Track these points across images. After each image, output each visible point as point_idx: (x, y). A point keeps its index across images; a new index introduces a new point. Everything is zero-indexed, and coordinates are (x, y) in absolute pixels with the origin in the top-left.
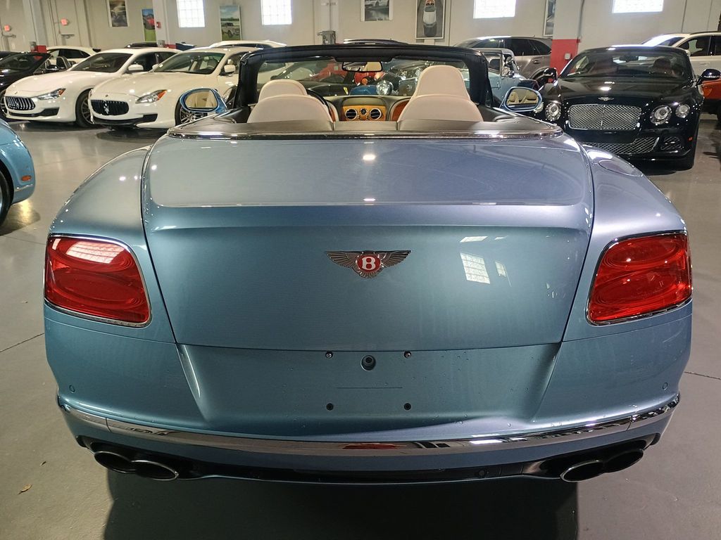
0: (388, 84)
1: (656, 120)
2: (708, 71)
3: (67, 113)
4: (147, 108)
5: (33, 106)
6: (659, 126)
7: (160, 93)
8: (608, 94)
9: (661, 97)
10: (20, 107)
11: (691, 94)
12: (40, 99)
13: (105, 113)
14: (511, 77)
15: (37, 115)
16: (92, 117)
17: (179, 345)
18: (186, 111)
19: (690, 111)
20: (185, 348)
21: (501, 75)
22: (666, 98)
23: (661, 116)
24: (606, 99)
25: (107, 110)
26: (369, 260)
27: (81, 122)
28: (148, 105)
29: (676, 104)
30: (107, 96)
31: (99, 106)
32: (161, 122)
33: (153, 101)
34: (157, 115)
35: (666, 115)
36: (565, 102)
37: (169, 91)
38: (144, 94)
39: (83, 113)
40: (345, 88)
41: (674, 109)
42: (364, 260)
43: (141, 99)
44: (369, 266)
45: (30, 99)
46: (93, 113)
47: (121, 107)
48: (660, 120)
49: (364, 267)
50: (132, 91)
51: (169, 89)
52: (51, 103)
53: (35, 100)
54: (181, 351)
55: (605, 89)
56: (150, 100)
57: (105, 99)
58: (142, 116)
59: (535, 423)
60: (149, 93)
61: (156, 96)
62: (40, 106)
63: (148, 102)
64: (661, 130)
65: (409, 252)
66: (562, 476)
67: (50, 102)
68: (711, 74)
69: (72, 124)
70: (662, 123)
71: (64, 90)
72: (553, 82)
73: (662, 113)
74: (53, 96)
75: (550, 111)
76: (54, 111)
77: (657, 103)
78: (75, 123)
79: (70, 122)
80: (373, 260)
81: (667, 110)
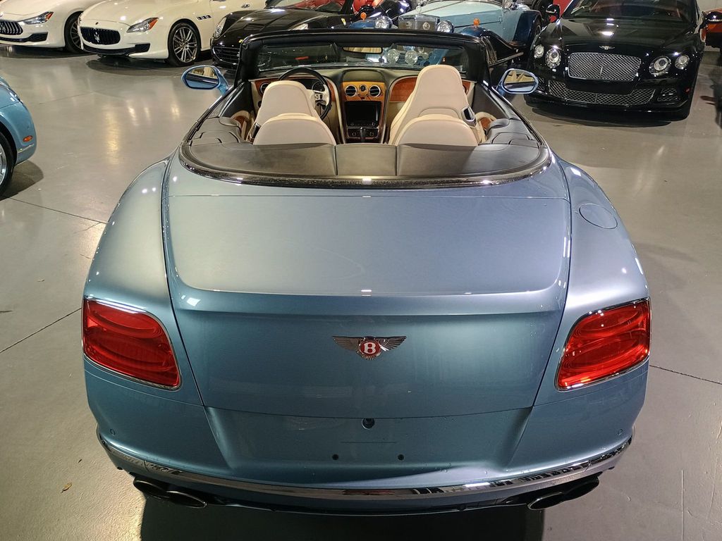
0: (387, 20)
1: (656, 71)
2: (714, 13)
3: (56, 39)
4: (139, 37)
5: (20, 31)
6: (658, 77)
7: (152, 21)
8: (610, 42)
9: (663, 45)
10: (7, 31)
11: (692, 42)
12: (27, 23)
13: (95, 42)
14: (513, 9)
15: (25, 40)
16: (82, 44)
17: (206, 408)
18: (179, 40)
19: (689, 62)
20: (211, 410)
21: (503, 7)
22: (668, 47)
23: (659, 67)
24: (606, 48)
25: (98, 39)
26: (370, 346)
27: (70, 48)
28: (140, 34)
29: (676, 54)
30: (97, 24)
31: (88, 33)
32: (154, 53)
33: (145, 30)
34: (149, 44)
35: (665, 66)
36: (566, 48)
37: (161, 18)
38: (136, 22)
39: (72, 38)
40: (343, 20)
41: (674, 60)
42: (366, 345)
43: (132, 27)
44: (370, 350)
45: (16, 23)
46: (83, 41)
47: (113, 36)
48: (659, 71)
49: (366, 351)
50: (123, 18)
51: (162, 15)
52: (38, 28)
53: (21, 24)
54: (208, 412)
55: (608, 34)
56: (142, 29)
57: (95, 27)
58: (134, 46)
59: (508, 472)
60: (141, 21)
61: (148, 25)
62: (27, 31)
63: (139, 31)
64: (660, 80)
65: (405, 338)
66: (530, 506)
67: (37, 26)
68: (715, 17)
69: (62, 50)
70: (661, 73)
71: (52, 13)
72: (555, 21)
73: (662, 63)
74: (41, 20)
75: (550, 57)
76: (42, 37)
77: (657, 52)
78: (65, 49)
79: (60, 48)
80: (374, 345)
81: (666, 61)
